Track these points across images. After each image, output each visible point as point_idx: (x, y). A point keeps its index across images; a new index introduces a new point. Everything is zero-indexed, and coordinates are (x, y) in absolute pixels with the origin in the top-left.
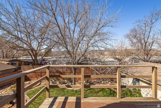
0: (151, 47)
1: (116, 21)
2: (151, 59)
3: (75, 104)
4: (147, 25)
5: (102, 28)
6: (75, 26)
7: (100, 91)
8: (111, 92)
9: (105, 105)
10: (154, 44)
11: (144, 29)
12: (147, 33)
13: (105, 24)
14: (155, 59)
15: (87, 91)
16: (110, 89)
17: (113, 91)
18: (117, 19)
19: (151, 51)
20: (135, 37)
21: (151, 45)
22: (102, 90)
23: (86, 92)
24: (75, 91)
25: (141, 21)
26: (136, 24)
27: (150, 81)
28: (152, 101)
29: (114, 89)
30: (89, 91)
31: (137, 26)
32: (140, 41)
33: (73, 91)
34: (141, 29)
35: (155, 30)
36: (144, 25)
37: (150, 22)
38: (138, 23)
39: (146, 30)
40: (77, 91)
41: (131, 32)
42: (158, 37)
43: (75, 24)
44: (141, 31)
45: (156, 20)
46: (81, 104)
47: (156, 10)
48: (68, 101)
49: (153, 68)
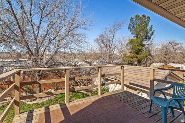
0: (113, 52)
1: (89, 24)
2: (114, 62)
3: (61, 110)
4: (111, 33)
5: (76, 29)
6: (41, 20)
7: (73, 97)
8: (83, 95)
9: (91, 103)
10: (115, 50)
11: (109, 36)
12: (111, 40)
13: (78, 26)
14: (115, 62)
15: (57, 100)
16: (83, 93)
17: (86, 94)
18: (90, 22)
19: (114, 55)
20: (103, 42)
21: (113, 50)
22: (74, 96)
23: (57, 102)
24: (41, 104)
25: (107, 29)
26: (104, 31)
27: (115, 79)
28: (121, 91)
29: (86, 92)
30: (60, 100)
31: (104, 33)
32: (106, 46)
33: (37, 105)
34: (107, 36)
35: (116, 38)
36: (109, 33)
37: (113, 31)
38: (105, 30)
39: (111, 37)
40: (43, 103)
41: (99, 37)
42: (118, 44)
43: (41, 18)
44: (107, 37)
45: (117, 30)
46: (68, 108)
47: (117, 22)
48: (51, 110)
49: (122, 67)
